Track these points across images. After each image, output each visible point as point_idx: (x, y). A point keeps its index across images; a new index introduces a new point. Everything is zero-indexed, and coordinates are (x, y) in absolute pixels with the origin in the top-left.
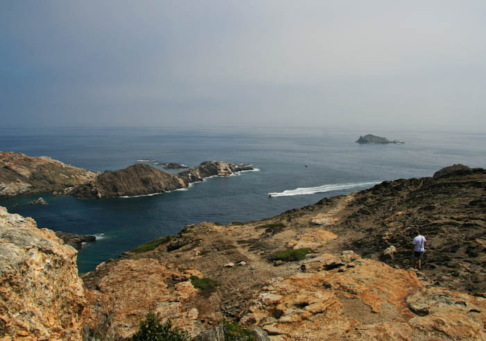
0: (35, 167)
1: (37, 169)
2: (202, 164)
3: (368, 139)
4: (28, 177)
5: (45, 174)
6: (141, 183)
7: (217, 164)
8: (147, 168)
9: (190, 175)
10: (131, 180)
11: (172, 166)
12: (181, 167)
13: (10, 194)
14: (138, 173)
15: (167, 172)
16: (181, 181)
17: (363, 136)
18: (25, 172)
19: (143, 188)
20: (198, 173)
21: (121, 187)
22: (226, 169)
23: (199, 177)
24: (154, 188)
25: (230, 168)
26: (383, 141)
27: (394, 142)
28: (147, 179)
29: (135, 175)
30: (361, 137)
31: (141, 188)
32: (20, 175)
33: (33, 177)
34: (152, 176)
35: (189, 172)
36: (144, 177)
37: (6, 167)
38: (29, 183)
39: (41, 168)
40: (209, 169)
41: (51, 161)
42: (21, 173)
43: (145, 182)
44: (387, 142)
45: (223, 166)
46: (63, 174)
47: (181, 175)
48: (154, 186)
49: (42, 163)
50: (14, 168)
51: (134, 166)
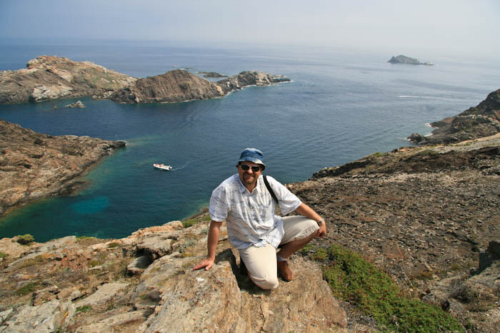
0: (77, 71)
1: (79, 73)
2: (241, 73)
3: (399, 60)
4: (69, 81)
5: (86, 79)
6: (179, 89)
7: (255, 73)
8: (186, 75)
9: (228, 83)
10: (169, 85)
11: (212, 75)
12: (220, 76)
13: (51, 97)
14: (176, 78)
15: (205, 79)
16: (219, 89)
17: (395, 56)
18: (67, 76)
19: (182, 94)
20: (236, 82)
21: (159, 93)
22: (264, 80)
23: (238, 86)
24: (192, 94)
25: (269, 78)
26: (415, 62)
27: (425, 64)
28: (185, 85)
29: (173, 81)
30: (393, 57)
31: (179, 94)
32: (61, 78)
33: (75, 81)
34: (190, 82)
35: (228, 81)
36: (182, 83)
37: (48, 71)
38: (70, 86)
39: (83, 72)
40: (249, 79)
41: (94, 65)
42: (62, 77)
43: (184, 88)
44: (419, 64)
45: (261, 76)
46: (104, 78)
47: (219, 83)
48: (192, 92)
49: (85, 68)
50: (56, 71)
51: (173, 72)
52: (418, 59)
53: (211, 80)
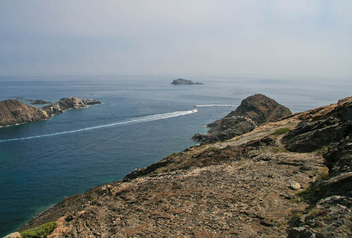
2: (61, 100)
3: (179, 82)
6: (11, 115)
7: (73, 99)
8: (17, 103)
9: (52, 108)
10: (2, 113)
11: (38, 102)
12: (45, 103)
14: (8, 107)
15: (33, 106)
16: (45, 113)
17: (176, 79)
19: (14, 119)
20: (58, 107)
22: (80, 103)
23: (59, 110)
24: (22, 119)
25: (83, 102)
26: (190, 83)
27: (197, 83)
28: (16, 111)
29: (6, 109)
30: (174, 80)
31: (11, 119)
34: (20, 109)
35: (51, 106)
36: (13, 110)
40: (68, 104)
43: (15, 114)
44: (192, 84)
45: (78, 101)
47: (44, 108)
48: (23, 117)
51: (5, 101)
52: (192, 81)
53: (38, 107)
